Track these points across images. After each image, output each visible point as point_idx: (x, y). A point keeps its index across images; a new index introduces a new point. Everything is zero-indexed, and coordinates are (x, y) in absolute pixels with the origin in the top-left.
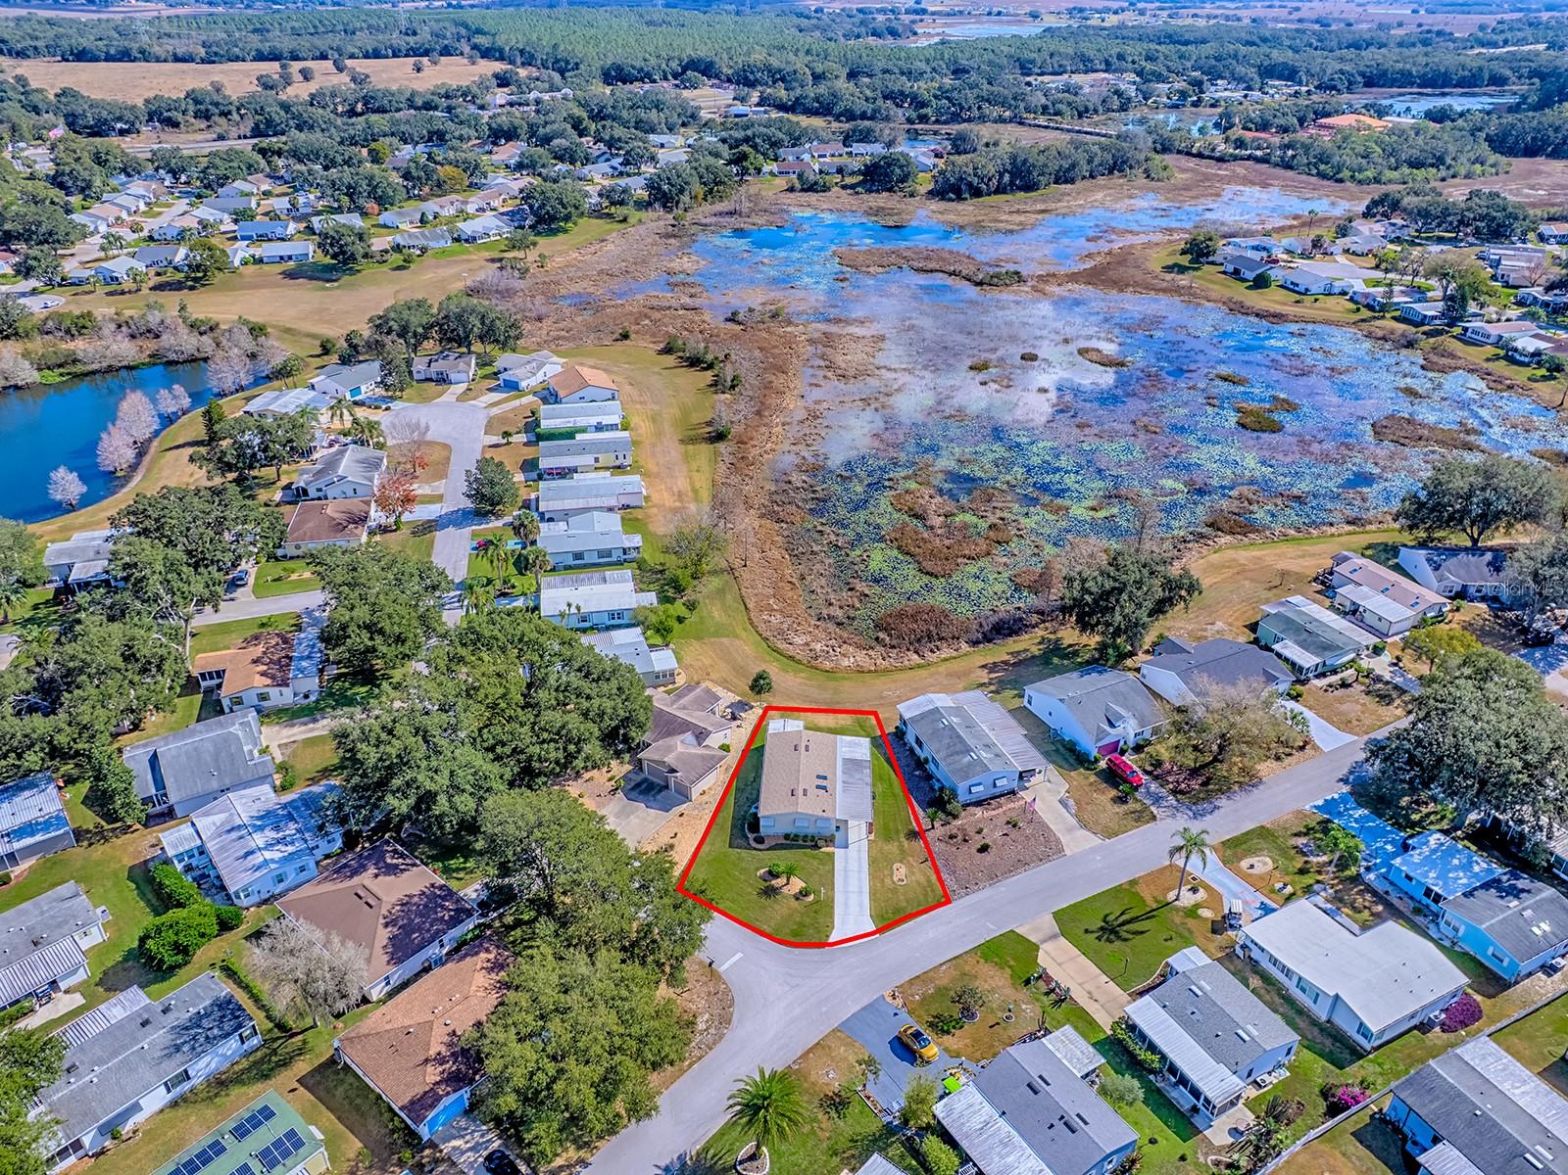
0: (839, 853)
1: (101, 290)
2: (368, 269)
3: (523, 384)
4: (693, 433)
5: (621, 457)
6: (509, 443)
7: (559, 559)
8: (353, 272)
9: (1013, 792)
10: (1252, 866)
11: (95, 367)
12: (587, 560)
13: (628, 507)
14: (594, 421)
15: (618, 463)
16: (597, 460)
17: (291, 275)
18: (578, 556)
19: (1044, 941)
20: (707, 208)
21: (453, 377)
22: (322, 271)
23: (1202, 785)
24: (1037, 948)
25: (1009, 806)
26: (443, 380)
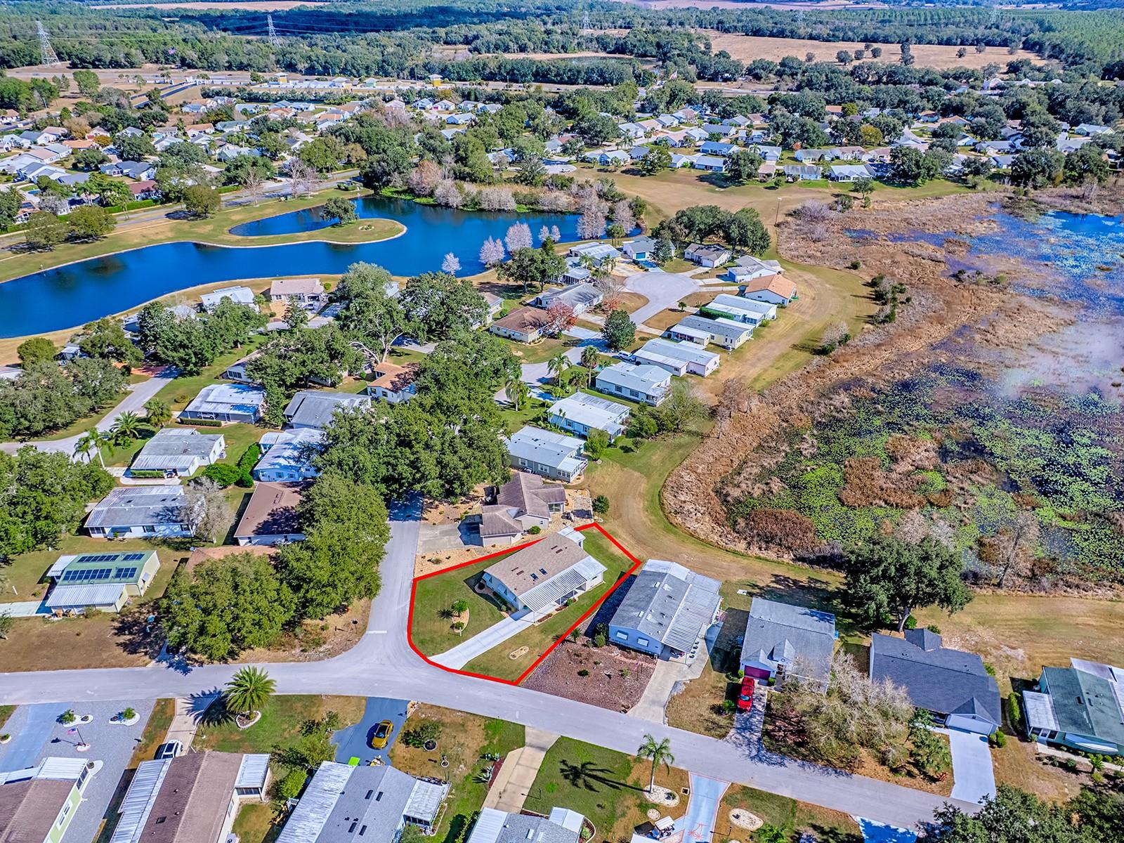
0: (509, 619)
1: (598, 166)
2: (750, 185)
3: (738, 278)
4: (811, 343)
5: (729, 341)
6: (682, 311)
7: (607, 386)
8: (741, 183)
9: (652, 656)
10: (737, 817)
11: (546, 208)
12: (623, 394)
13: (695, 373)
14: (741, 312)
15: (725, 344)
16: (713, 337)
17: (701, 179)
18: (619, 388)
19: (531, 746)
20: (1062, 189)
21: (704, 262)
22: (723, 180)
23: (795, 743)
24: (523, 745)
25: (641, 661)
26: (698, 263)
